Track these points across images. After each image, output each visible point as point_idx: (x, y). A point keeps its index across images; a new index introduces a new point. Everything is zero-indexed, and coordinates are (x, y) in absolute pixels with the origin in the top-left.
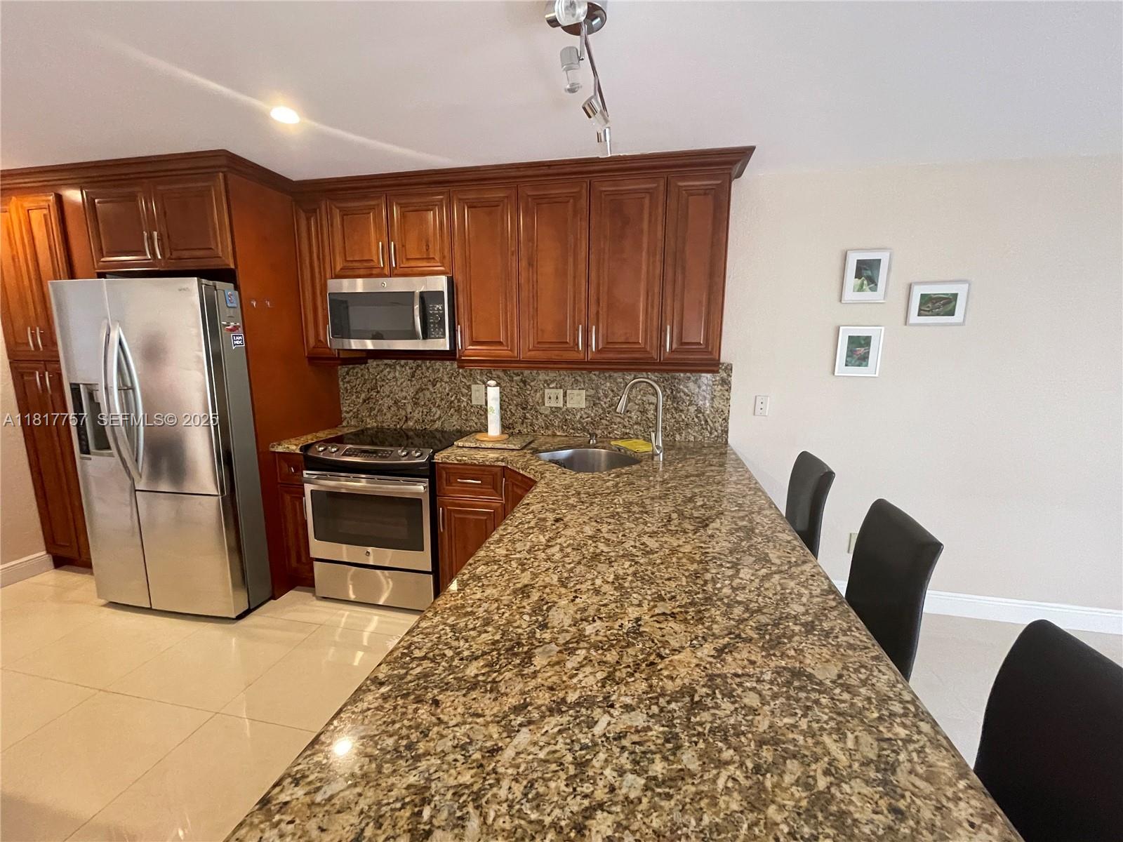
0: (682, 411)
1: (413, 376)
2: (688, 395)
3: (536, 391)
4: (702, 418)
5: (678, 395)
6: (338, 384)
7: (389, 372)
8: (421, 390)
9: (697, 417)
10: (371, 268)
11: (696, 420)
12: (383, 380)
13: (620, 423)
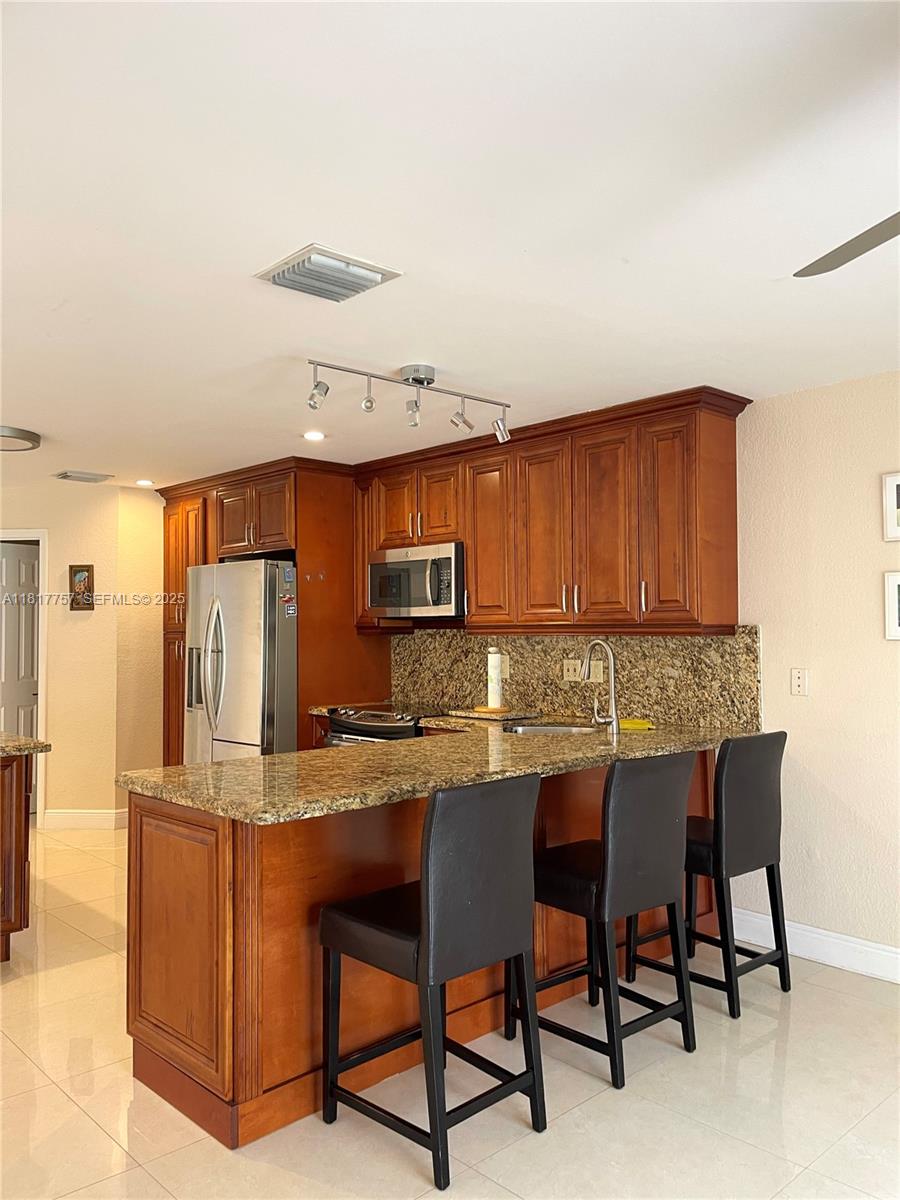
0: (704, 687)
1: (449, 647)
2: (711, 667)
3: (556, 663)
4: (728, 697)
5: (699, 666)
6: (390, 656)
7: (431, 643)
8: (456, 661)
9: (722, 696)
10: (405, 538)
11: (721, 699)
12: (426, 652)
13: (639, 702)
